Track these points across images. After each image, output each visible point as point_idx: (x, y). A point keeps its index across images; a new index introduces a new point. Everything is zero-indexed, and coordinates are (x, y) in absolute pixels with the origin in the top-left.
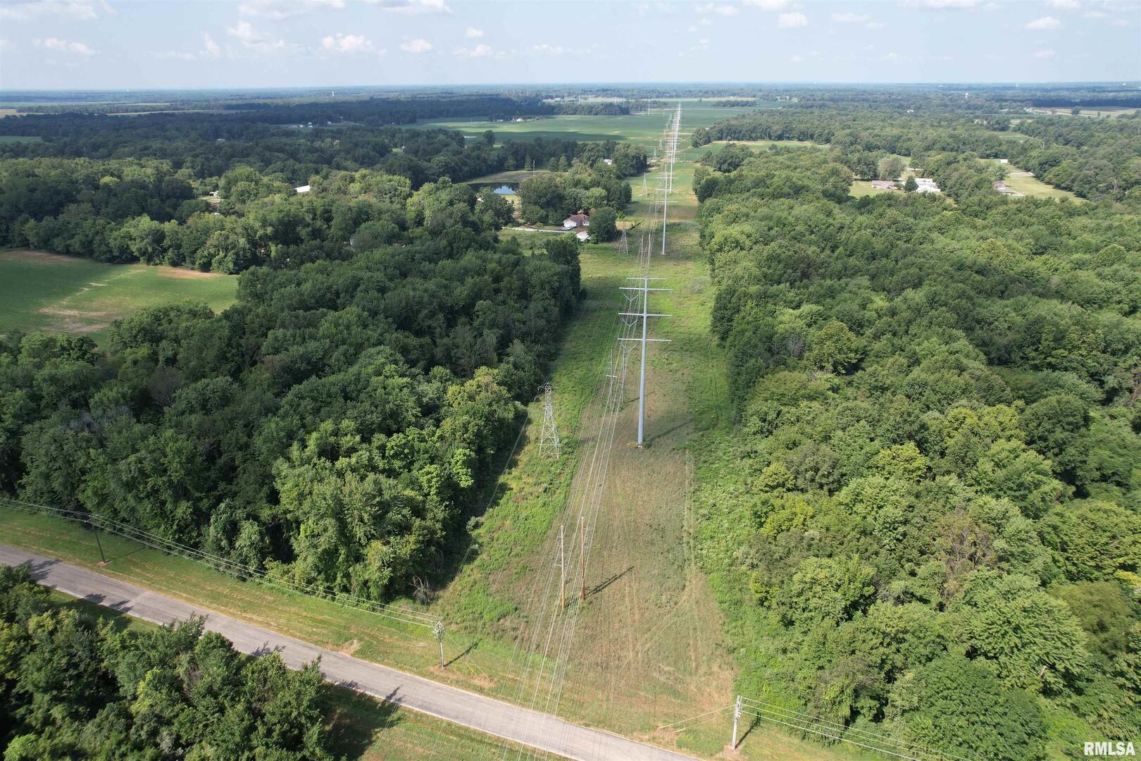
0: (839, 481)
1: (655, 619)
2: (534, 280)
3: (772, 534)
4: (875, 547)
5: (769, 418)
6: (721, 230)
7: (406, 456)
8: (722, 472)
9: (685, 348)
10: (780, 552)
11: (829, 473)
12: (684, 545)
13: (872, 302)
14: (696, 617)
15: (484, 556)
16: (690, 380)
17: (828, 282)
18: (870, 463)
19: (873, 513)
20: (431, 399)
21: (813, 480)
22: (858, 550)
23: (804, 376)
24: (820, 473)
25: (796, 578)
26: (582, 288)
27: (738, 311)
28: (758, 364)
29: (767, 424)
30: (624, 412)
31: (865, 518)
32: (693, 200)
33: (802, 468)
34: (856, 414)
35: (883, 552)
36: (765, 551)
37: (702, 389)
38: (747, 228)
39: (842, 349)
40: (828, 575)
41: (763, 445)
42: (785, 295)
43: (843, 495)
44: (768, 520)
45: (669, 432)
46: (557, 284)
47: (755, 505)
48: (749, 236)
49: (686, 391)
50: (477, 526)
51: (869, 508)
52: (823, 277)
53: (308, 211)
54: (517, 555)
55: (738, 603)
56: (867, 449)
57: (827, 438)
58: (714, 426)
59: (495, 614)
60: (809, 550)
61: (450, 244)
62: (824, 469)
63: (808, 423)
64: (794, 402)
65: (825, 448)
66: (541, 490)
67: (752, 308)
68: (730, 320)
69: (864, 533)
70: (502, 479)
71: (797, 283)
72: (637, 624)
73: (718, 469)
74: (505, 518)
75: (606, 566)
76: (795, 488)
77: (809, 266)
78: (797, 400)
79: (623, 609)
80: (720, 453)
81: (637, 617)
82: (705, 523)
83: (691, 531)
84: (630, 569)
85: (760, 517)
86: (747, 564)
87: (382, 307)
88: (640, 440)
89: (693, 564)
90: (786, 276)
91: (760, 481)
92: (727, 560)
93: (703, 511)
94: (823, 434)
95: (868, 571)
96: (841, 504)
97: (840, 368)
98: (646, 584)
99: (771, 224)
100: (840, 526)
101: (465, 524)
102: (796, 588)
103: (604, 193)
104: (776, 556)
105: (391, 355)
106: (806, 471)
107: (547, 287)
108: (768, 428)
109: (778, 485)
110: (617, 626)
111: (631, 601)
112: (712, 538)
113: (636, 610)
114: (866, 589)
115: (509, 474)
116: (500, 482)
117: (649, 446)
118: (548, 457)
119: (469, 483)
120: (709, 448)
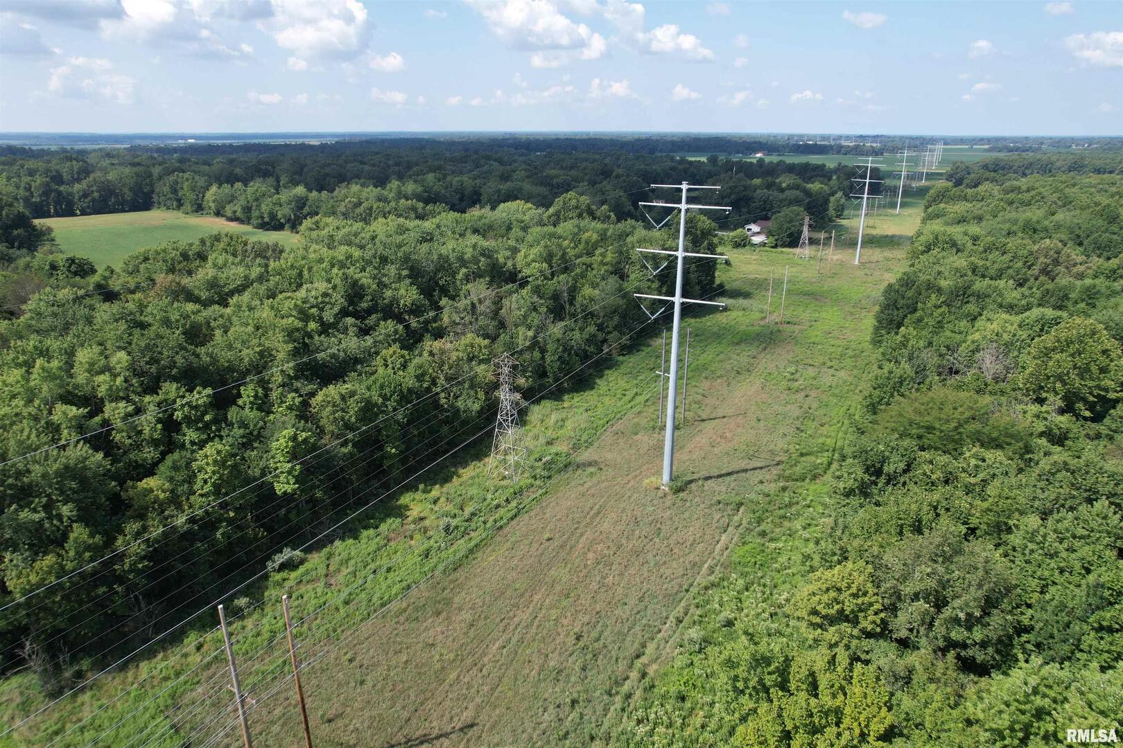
9: (829, 364)
11: (977, 617)
16: (814, 405)
21: (929, 625)
23: (986, 401)
24: (947, 612)
27: (914, 310)
28: (898, 372)
29: (881, 479)
33: (906, 588)
39: (1087, 369)
42: (1001, 295)
45: (729, 474)
48: (975, 238)
49: (798, 418)
50: (290, 566)
52: (1078, 277)
57: (1000, 529)
58: (815, 477)
62: (964, 602)
63: (968, 490)
64: (953, 445)
65: (982, 549)
67: (937, 307)
70: (405, 499)
76: (883, 634)
78: (959, 442)
80: (797, 525)
83: (652, 668)
84: (466, 728)
88: (666, 477)
90: (1010, 271)
94: (991, 517)
101: (266, 557)
106: (917, 596)
109: (842, 617)
115: (424, 492)
116: (399, 502)
117: (680, 490)
118: (504, 478)
119: (289, 488)
120: (782, 512)
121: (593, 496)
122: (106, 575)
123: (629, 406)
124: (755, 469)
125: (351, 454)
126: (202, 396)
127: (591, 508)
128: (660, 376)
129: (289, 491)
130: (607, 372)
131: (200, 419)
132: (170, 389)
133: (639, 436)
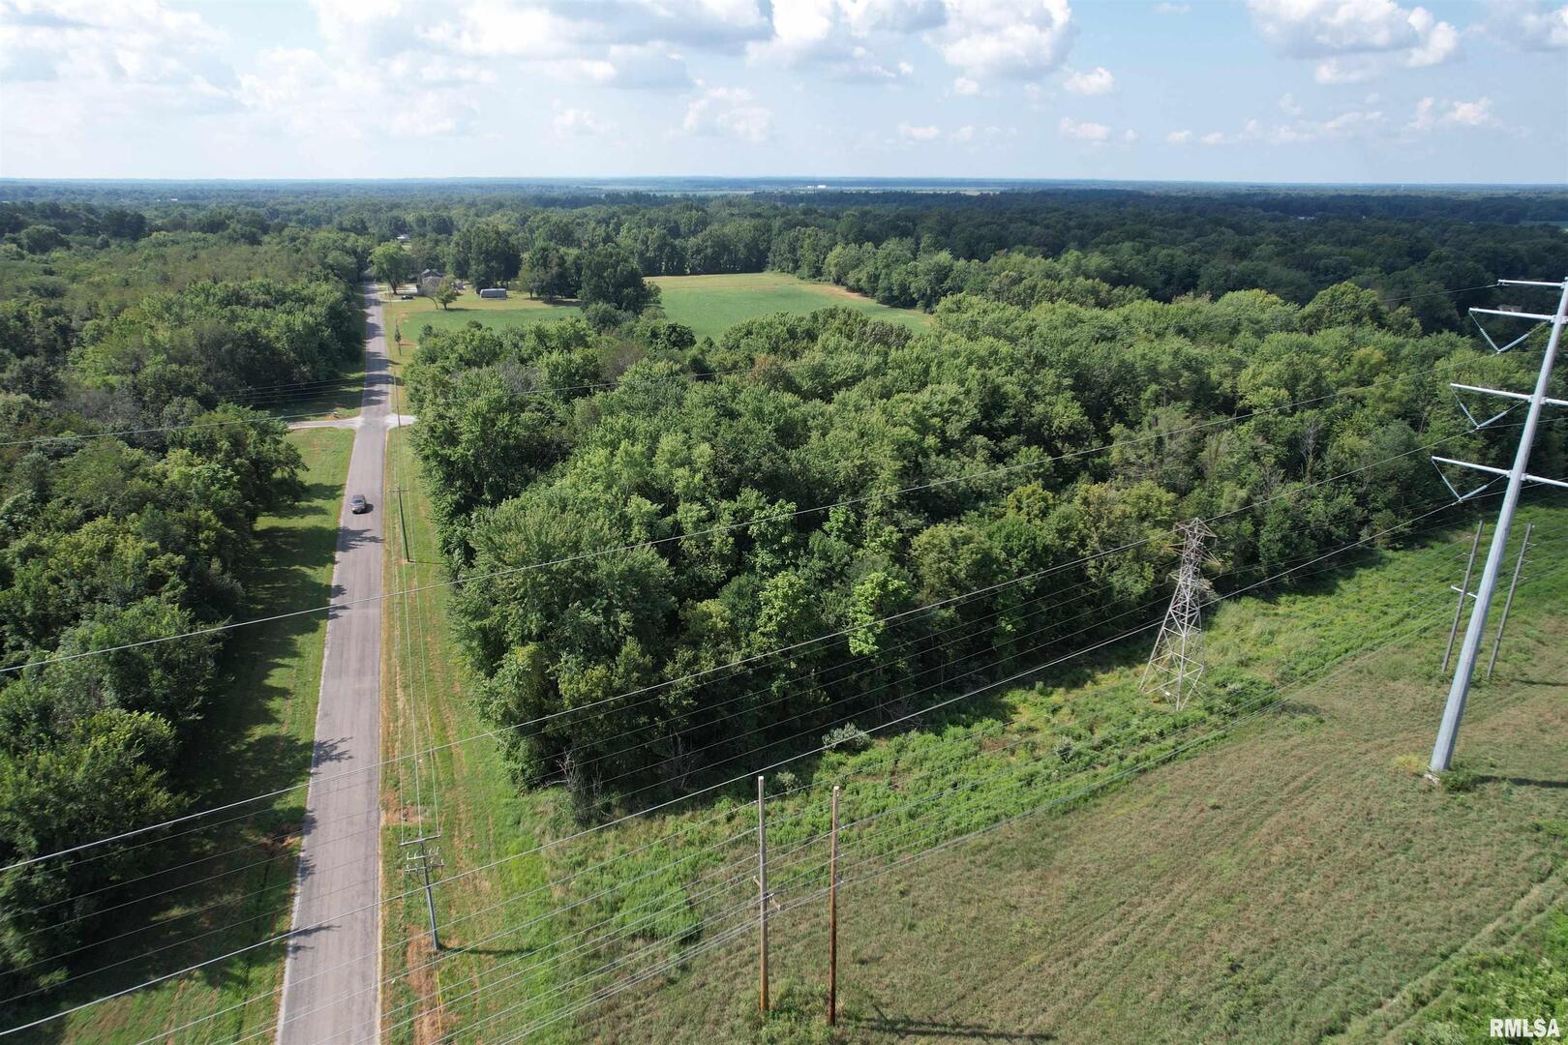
15: (785, 804)
66: (1058, 748)
75: (993, 986)
84: (1041, 1037)
88: (1437, 761)
115: (1041, 693)
116: (1005, 700)
117: (1461, 788)
118: (1162, 700)
119: (866, 649)
121: (1301, 759)
122: (649, 706)
123: (1391, 632)
125: (952, 620)
126: (783, 511)
127: (1294, 778)
128: (1456, 594)
129: (866, 652)
130: (1360, 571)
131: (777, 539)
132: (750, 496)
133: (1399, 684)
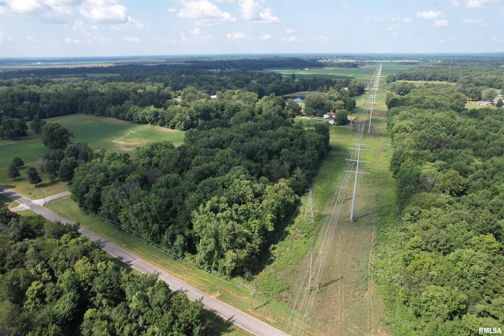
0: (449, 249)
1: (351, 302)
2: (308, 141)
3: (412, 270)
4: (468, 285)
5: (415, 214)
6: (398, 123)
7: (246, 215)
8: (390, 237)
9: (377, 177)
10: (415, 280)
11: (444, 244)
12: (369, 270)
13: (473, 161)
14: (371, 305)
15: (276, 262)
16: (378, 192)
17: (450, 151)
18: (467, 242)
19: (467, 267)
20: (259, 191)
21: (435, 247)
22: (458, 285)
23: (434, 196)
24: (439, 244)
25: (423, 294)
26: (330, 145)
27: (404, 161)
28: (412, 188)
29: (414, 216)
30: (345, 204)
31: (462, 269)
32: (385, 108)
33: (430, 240)
34: (461, 217)
35: (472, 288)
36: (408, 278)
37: (383, 196)
38: (411, 122)
39: (455, 184)
40: (441, 295)
41: (411, 226)
42: (427, 155)
43: (451, 256)
44: (411, 263)
45: (365, 215)
46: (318, 144)
47: (405, 255)
48: (411, 126)
49: (375, 197)
50: (274, 249)
51: (465, 265)
52: (448, 148)
53: (215, 106)
54: (290, 264)
55: (393, 301)
56: (465, 235)
57: (444, 227)
58: (388, 214)
59: (278, 289)
60: (431, 281)
61: (273, 123)
62: (442, 242)
63: (435, 218)
64: (429, 207)
65: (443, 232)
66: (304, 236)
67: (410, 160)
68: (399, 165)
69: (461, 277)
70: (287, 229)
71: (434, 150)
72: (343, 304)
73: (388, 235)
74: (286, 246)
75: (330, 275)
76: (426, 249)
77: (441, 142)
78: (430, 207)
79: (337, 296)
80: (390, 228)
81: (343, 300)
82: (379, 261)
83: (372, 263)
84: (342, 278)
85: (407, 261)
86: (399, 283)
87: (242, 149)
88: (351, 218)
89: (372, 279)
90: (428, 146)
91: (408, 244)
92: (389, 280)
93: (379, 255)
94: (442, 225)
95: (463, 296)
96: (450, 260)
97: (453, 193)
98: (349, 286)
99: (423, 121)
100: (449, 271)
101: (269, 248)
102: (423, 299)
103: (343, 103)
104: (414, 281)
105: (244, 170)
106: (432, 242)
107: (314, 144)
108: (414, 219)
109: (417, 247)
110: (333, 303)
111: (341, 293)
112: (382, 268)
113: (343, 297)
114: (461, 305)
115: (290, 227)
117: (356, 221)
118: (308, 221)
120: (384, 225)
124: (371, 213)
129: (272, 230)
